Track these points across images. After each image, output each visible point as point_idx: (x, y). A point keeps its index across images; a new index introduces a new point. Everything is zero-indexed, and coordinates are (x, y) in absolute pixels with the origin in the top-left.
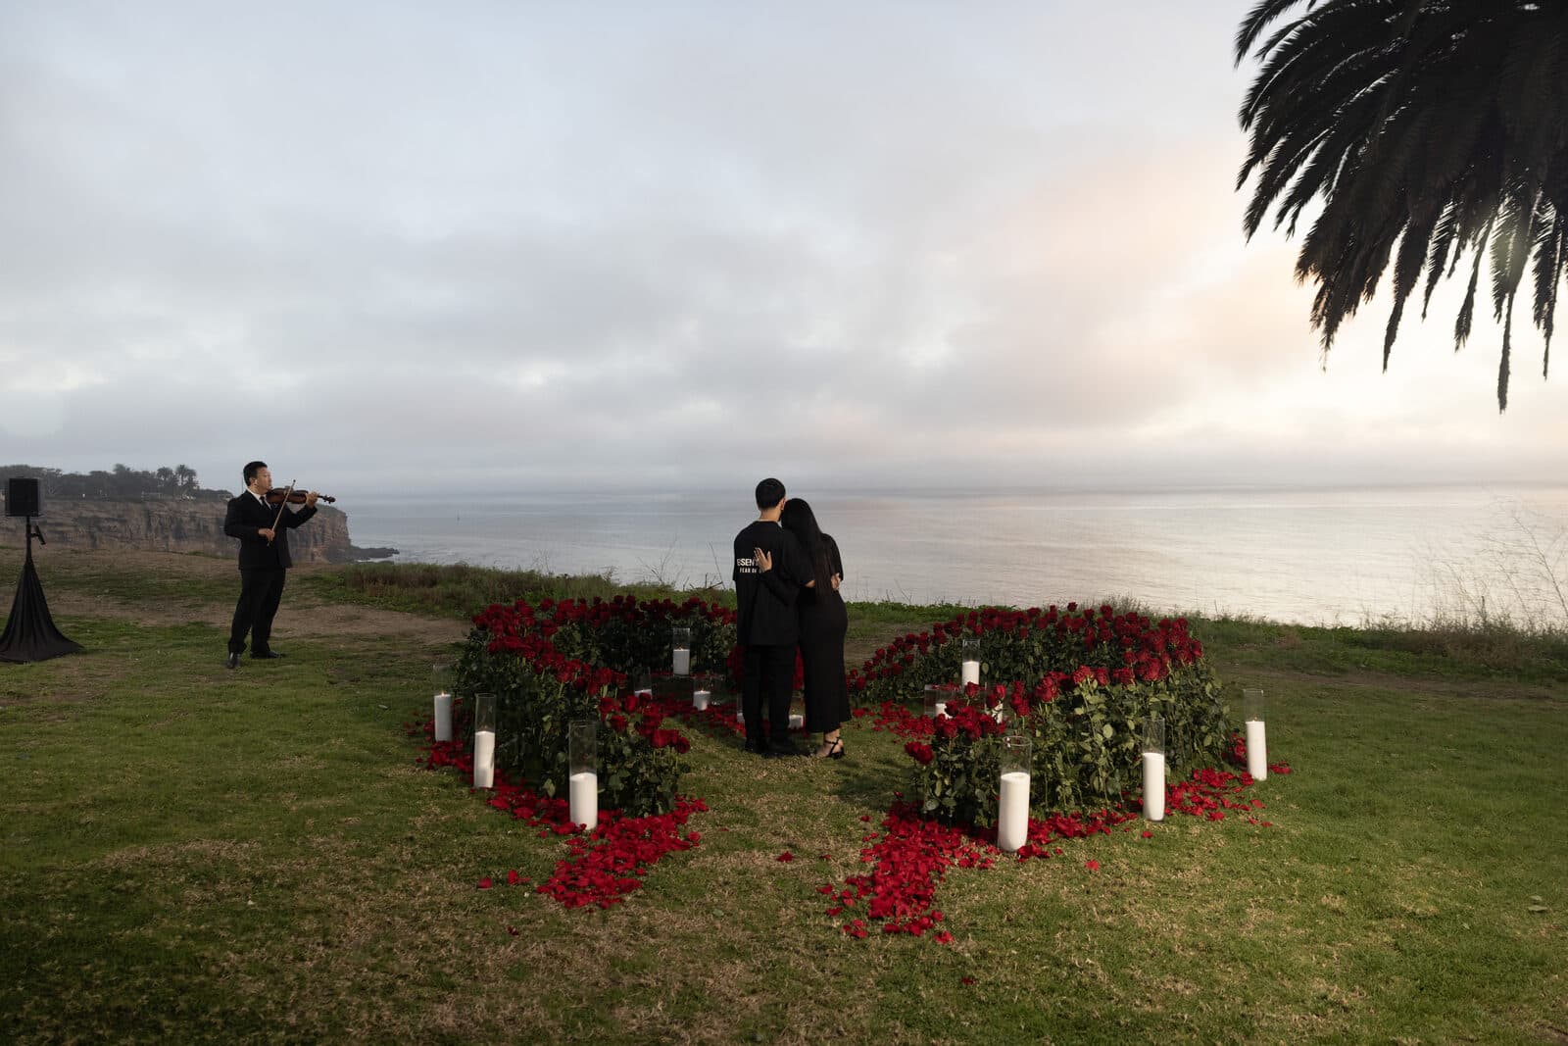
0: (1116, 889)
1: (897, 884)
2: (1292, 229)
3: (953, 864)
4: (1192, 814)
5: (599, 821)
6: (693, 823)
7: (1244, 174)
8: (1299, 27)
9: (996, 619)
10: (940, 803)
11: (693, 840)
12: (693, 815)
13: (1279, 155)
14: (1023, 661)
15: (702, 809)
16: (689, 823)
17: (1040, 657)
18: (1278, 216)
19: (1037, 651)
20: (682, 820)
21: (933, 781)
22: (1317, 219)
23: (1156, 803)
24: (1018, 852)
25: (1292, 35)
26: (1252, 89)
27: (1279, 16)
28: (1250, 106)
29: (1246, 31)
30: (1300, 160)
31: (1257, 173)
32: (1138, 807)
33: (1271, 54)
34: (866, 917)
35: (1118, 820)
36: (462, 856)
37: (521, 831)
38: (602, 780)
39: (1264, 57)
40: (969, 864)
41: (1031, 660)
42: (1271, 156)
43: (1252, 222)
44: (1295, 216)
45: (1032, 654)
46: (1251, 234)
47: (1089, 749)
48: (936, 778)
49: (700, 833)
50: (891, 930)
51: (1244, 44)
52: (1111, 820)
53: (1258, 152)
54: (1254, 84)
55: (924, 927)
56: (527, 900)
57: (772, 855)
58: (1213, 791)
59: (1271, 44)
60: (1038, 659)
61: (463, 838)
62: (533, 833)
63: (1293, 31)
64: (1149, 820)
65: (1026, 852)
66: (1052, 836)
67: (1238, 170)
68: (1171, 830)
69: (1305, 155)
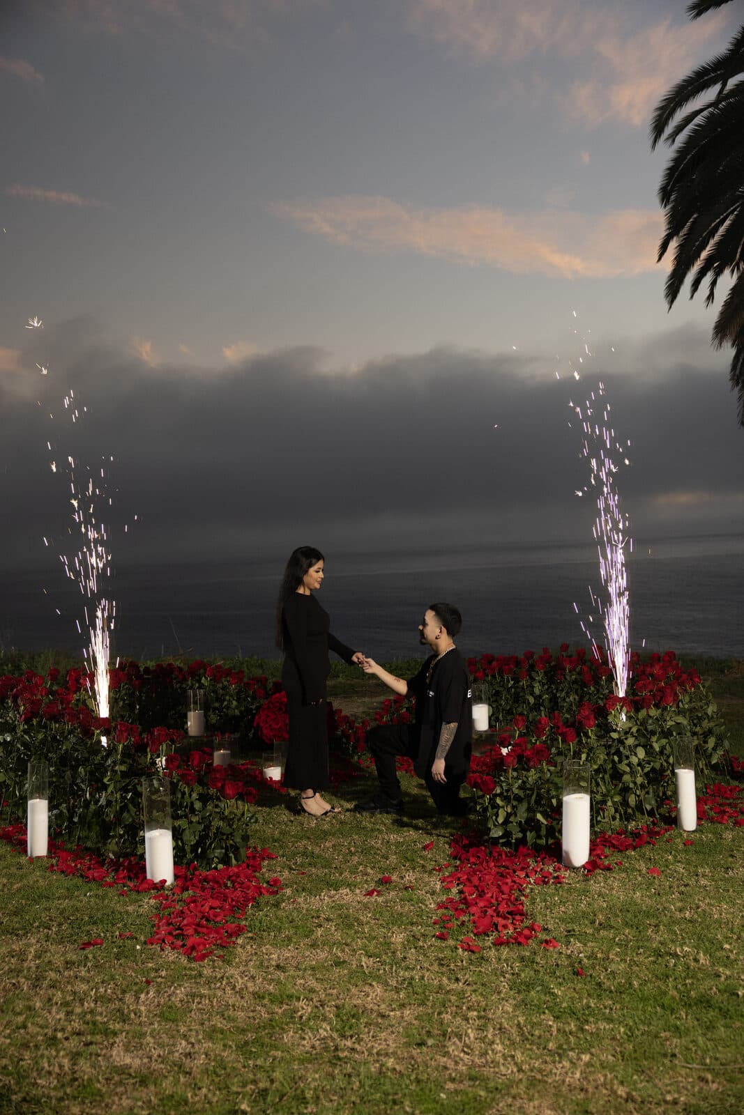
0: (682, 888)
1: (486, 903)
2: (711, 297)
3: (530, 883)
4: (720, 823)
5: (176, 876)
6: (267, 871)
7: (664, 247)
8: (705, 113)
9: (494, 663)
10: (506, 830)
11: (275, 886)
12: (266, 862)
13: (691, 229)
14: (525, 702)
15: (270, 857)
16: (264, 870)
17: (540, 696)
18: (693, 285)
19: (537, 691)
20: (257, 868)
21: (495, 810)
22: (731, 287)
23: (689, 816)
24: (584, 867)
25: (698, 120)
26: (668, 169)
27: (689, 103)
28: (667, 184)
29: (660, 116)
30: (712, 234)
31: (673, 245)
32: (673, 820)
33: (681, 138)
34: (472, 935)
35: (658, 833)
36: (51, 920)
37: (100, 892)
38: (177, 835)
39: (674, 141)
40: (544, 881)
41: (532, 700)
42: (685, 230)
43: (673, 291)
44: (714, 283)
45: (532, 694)
46: (672, 302)
47: (628, 769)
48: (498, 807)
49: (281, 879)
50: (498, 943)
51: (659, 127)
52: (652, 834)
53: (674, 226)
54: (671, 164)
55: (528, 938)
56: (142, 952)
57: (358, 891)
58: (728, 802)
59: (679, 129)
60: (538, 698)
61: (45, 904)
62: (112, 892)
63: (699, 117)
64: (685, 831)
65: (592, 866)
66: (607, 851)
67: (659, 243)
68: (706, 837)
69: (716, 229)
